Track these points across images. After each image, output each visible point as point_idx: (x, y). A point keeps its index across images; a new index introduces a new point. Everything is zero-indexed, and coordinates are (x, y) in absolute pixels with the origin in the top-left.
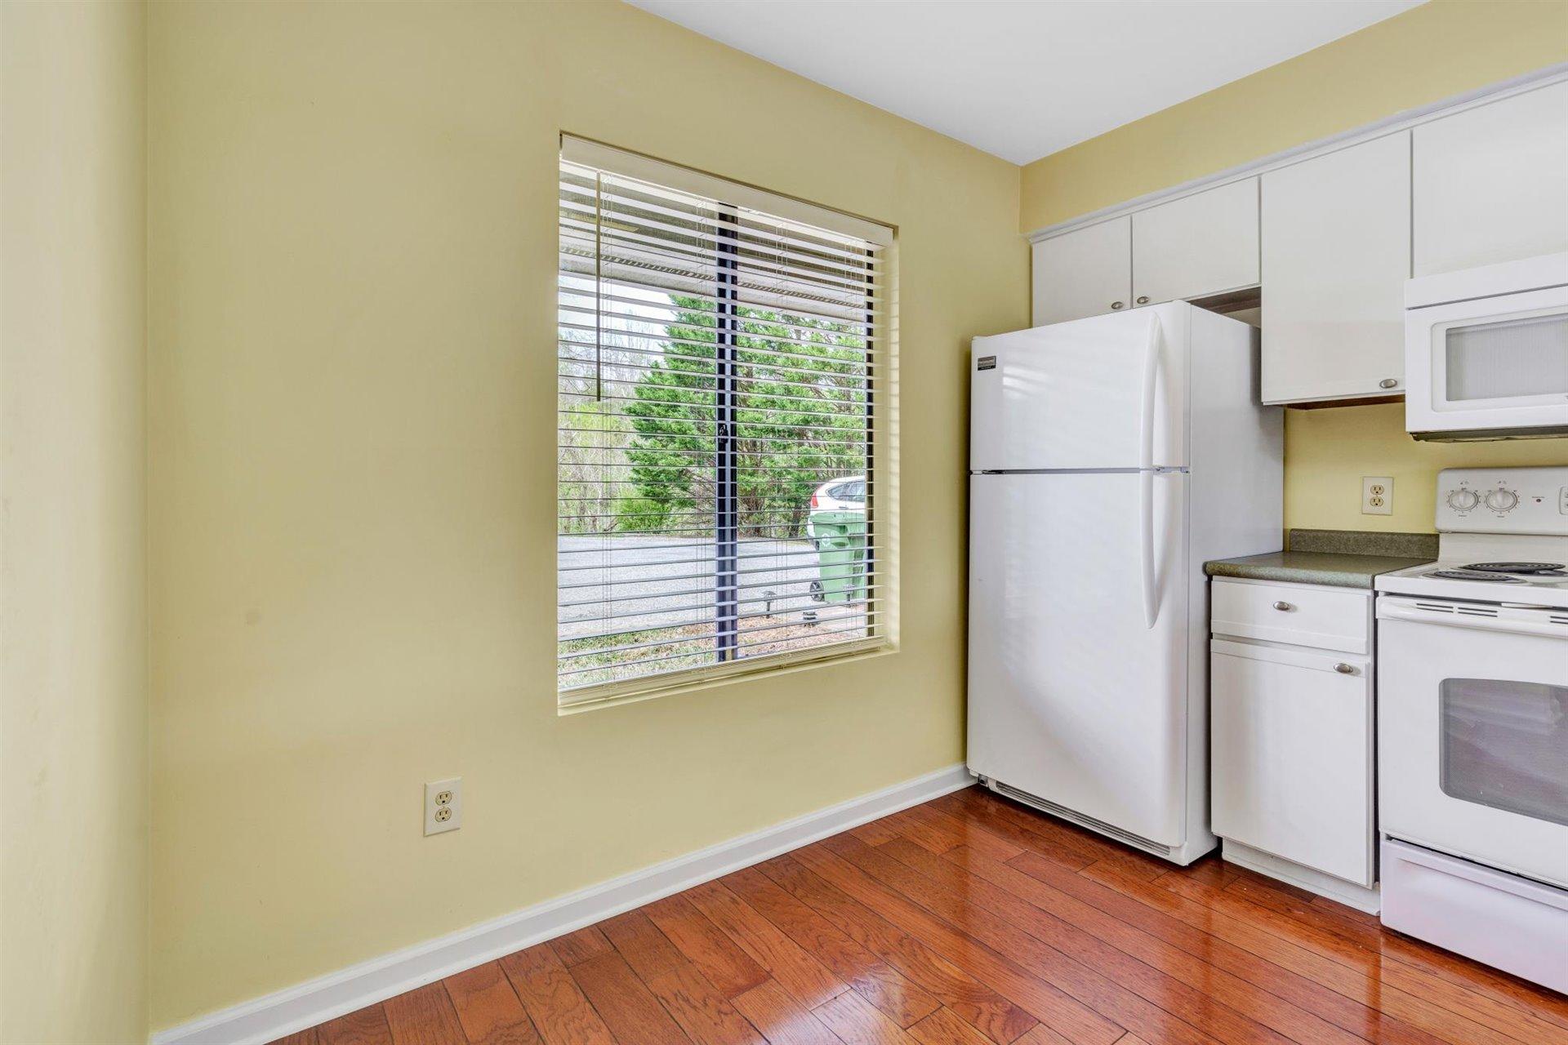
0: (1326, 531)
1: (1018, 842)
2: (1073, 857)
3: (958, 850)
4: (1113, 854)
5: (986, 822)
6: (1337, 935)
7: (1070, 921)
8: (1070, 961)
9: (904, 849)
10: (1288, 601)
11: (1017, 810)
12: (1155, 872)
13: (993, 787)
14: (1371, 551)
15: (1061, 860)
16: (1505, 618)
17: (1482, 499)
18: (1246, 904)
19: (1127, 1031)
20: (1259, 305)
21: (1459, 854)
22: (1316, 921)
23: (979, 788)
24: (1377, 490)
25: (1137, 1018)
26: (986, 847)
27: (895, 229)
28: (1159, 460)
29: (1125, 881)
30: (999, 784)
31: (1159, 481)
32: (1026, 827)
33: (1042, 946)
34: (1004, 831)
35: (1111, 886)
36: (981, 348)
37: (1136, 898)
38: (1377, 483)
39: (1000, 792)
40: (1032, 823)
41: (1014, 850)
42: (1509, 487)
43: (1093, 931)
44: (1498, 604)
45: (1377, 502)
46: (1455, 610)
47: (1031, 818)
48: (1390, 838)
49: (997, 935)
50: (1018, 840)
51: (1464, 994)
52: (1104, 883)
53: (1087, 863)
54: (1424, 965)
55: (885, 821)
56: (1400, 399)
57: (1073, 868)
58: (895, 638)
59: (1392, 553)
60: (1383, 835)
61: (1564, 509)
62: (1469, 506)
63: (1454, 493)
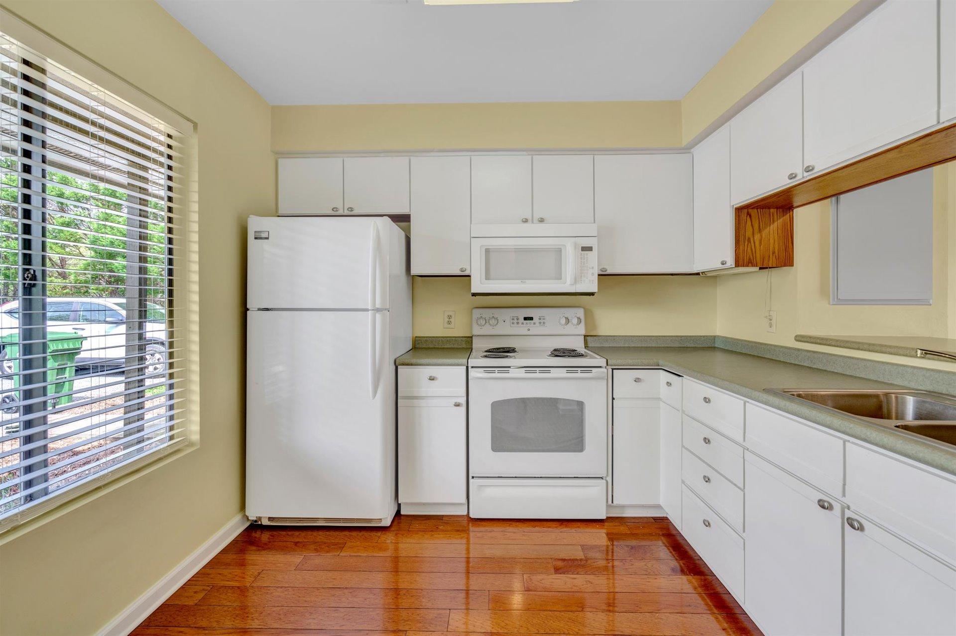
0: (430, 337)
1: (296, 552)
2: (333, 547)
3: (260, 576)
4: (352, 535)
5: (269, 548)
6: (458, 531)
7: (350, 586)
8: (361, 610)
9: (220, 594)
10: (433, 375)
11: (286, 531)
12: (376, 536)
13: (265, 522)
14: (448, 346)
15: (328, 552)
16: (513, 373)
17: (487, 321)
18: (421, 533)
19: (406, 631)
20: (409, 221)
21: (497, 476)
22: (449, 528)
23: (255, 527)
24: (450, 317)
25: (408, 621)
26: (279, 565)
27: (195, 126)
28: (378, 305)
29: (365, 548)
30: (270, 519)
31: (378, 316)
32: (297, 540)
33: (342, 610)
34: (284, 549)
35: (359, 554)
36: (255, 224)
37: (375, 555)
38: (450, 314)
39: (272, 524)
40: (300, 537)
41: (296, 559)
42: (496, 316)
43: (365, 585)
44: (509, 367)
45: (449, 323)
46: (496, 372)
47: (297, 533)
48: (473, 477)
49: (314, 619)
50: (296, 551)
51: (505, 535)
52: (356, 554)
53: (341, 547)
54: (489, 529)
55: (192, 581)
56: (469, 276)
57: (336, 553)
58: (195, 437)
59: (456, 346)
60: (470, 477)
61: (512, 325)
62: (484, 324)
63: (478, 319)
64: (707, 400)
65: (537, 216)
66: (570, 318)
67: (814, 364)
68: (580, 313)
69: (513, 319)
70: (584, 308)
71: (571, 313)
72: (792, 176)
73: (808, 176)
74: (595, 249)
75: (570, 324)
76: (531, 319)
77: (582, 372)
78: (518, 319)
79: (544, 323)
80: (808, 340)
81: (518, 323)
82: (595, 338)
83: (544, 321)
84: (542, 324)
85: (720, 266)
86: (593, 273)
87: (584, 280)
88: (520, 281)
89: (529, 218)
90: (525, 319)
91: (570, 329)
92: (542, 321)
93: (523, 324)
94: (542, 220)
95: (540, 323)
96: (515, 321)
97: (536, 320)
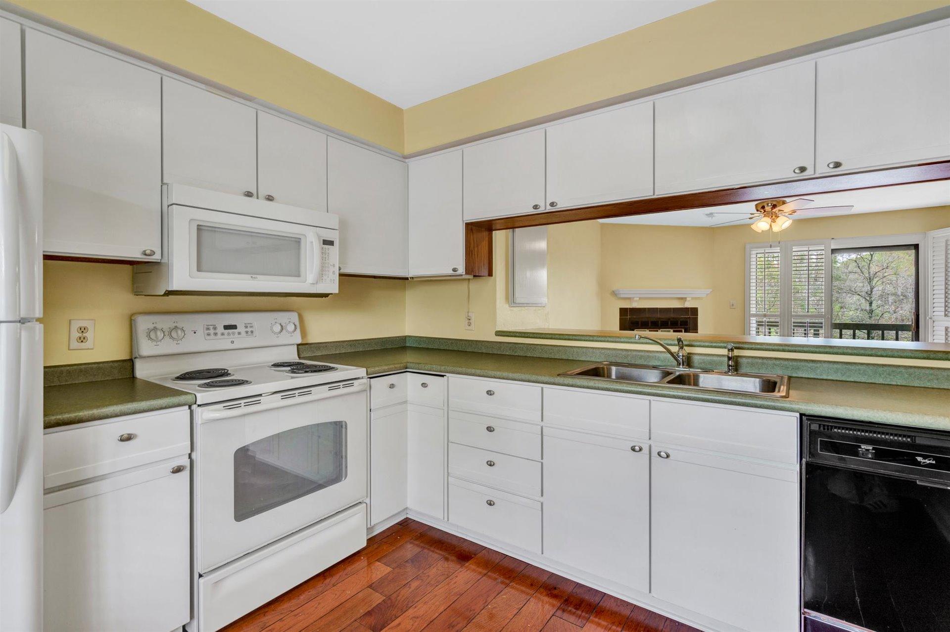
14: (81, 380)
16: (267, 402)
17: (166, 333)
24: (83, 330)
38: (82, 324)
42: (180, 325)
44: (260, 395)
45: (83, 340)
46: (242, 405)
48: (201, 575)
60: (196, 576)
61: (208, 337)
62: (160, 338)
63: (149, 331)
64: (490, 393)
65: (263, 192)
66: (284, 325)
67: (516, 352)
68: (294, 317)
69: (208, 329)
70: (298, 313)
71: (283, 317)
72: (536, 207)
73: (549, 209)
74: (336, 243)
75: (284, 331)
76: (234, 327)
77: (345, 386)
78: (215, 328)
79: (252, 332)
80: (508, 334)
81: (216, 334)
82: (307, 346)
83: (251, 329)
84: (250, 333)
85: (451, 272)
86: (334, 271)
87: (325, 280)
88: (249, 276)
89: (254, 192)
90: (227, 327)
91: (284, 339)
92: (249, 329)
93: (223, 334)
94: (270, 198)
95: (247, 332)
96: (212, 331)
97: (241, 328)
